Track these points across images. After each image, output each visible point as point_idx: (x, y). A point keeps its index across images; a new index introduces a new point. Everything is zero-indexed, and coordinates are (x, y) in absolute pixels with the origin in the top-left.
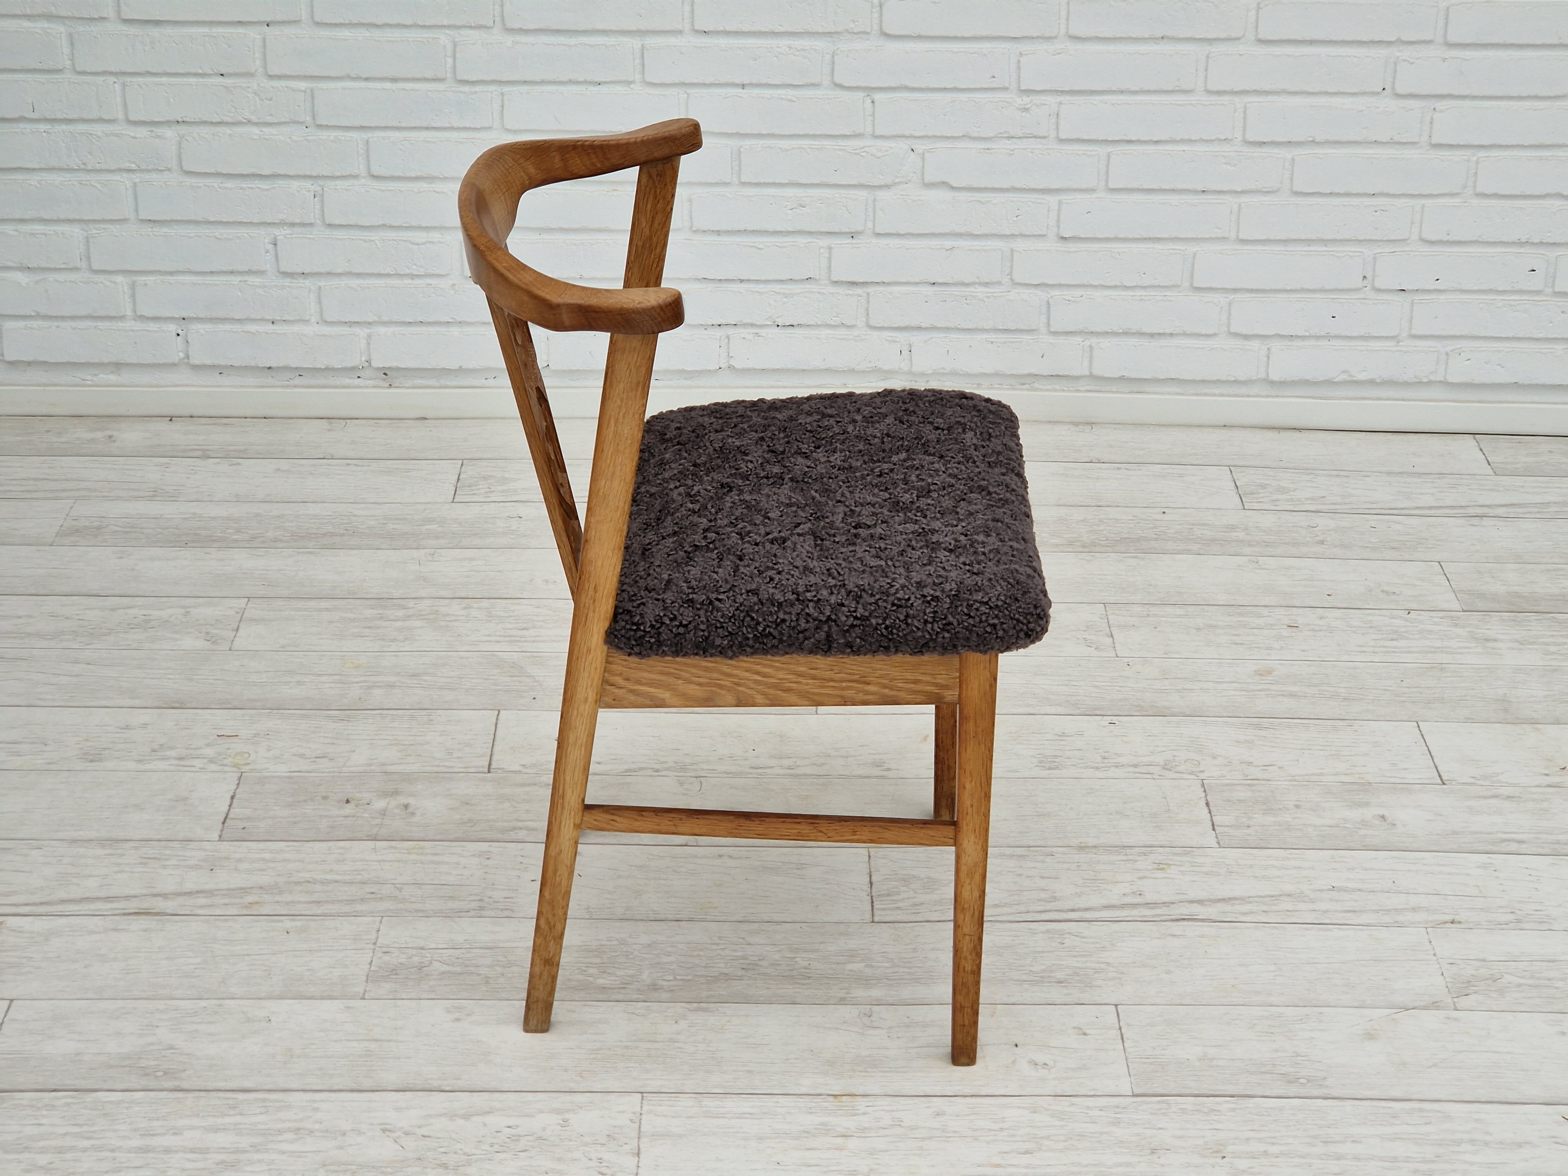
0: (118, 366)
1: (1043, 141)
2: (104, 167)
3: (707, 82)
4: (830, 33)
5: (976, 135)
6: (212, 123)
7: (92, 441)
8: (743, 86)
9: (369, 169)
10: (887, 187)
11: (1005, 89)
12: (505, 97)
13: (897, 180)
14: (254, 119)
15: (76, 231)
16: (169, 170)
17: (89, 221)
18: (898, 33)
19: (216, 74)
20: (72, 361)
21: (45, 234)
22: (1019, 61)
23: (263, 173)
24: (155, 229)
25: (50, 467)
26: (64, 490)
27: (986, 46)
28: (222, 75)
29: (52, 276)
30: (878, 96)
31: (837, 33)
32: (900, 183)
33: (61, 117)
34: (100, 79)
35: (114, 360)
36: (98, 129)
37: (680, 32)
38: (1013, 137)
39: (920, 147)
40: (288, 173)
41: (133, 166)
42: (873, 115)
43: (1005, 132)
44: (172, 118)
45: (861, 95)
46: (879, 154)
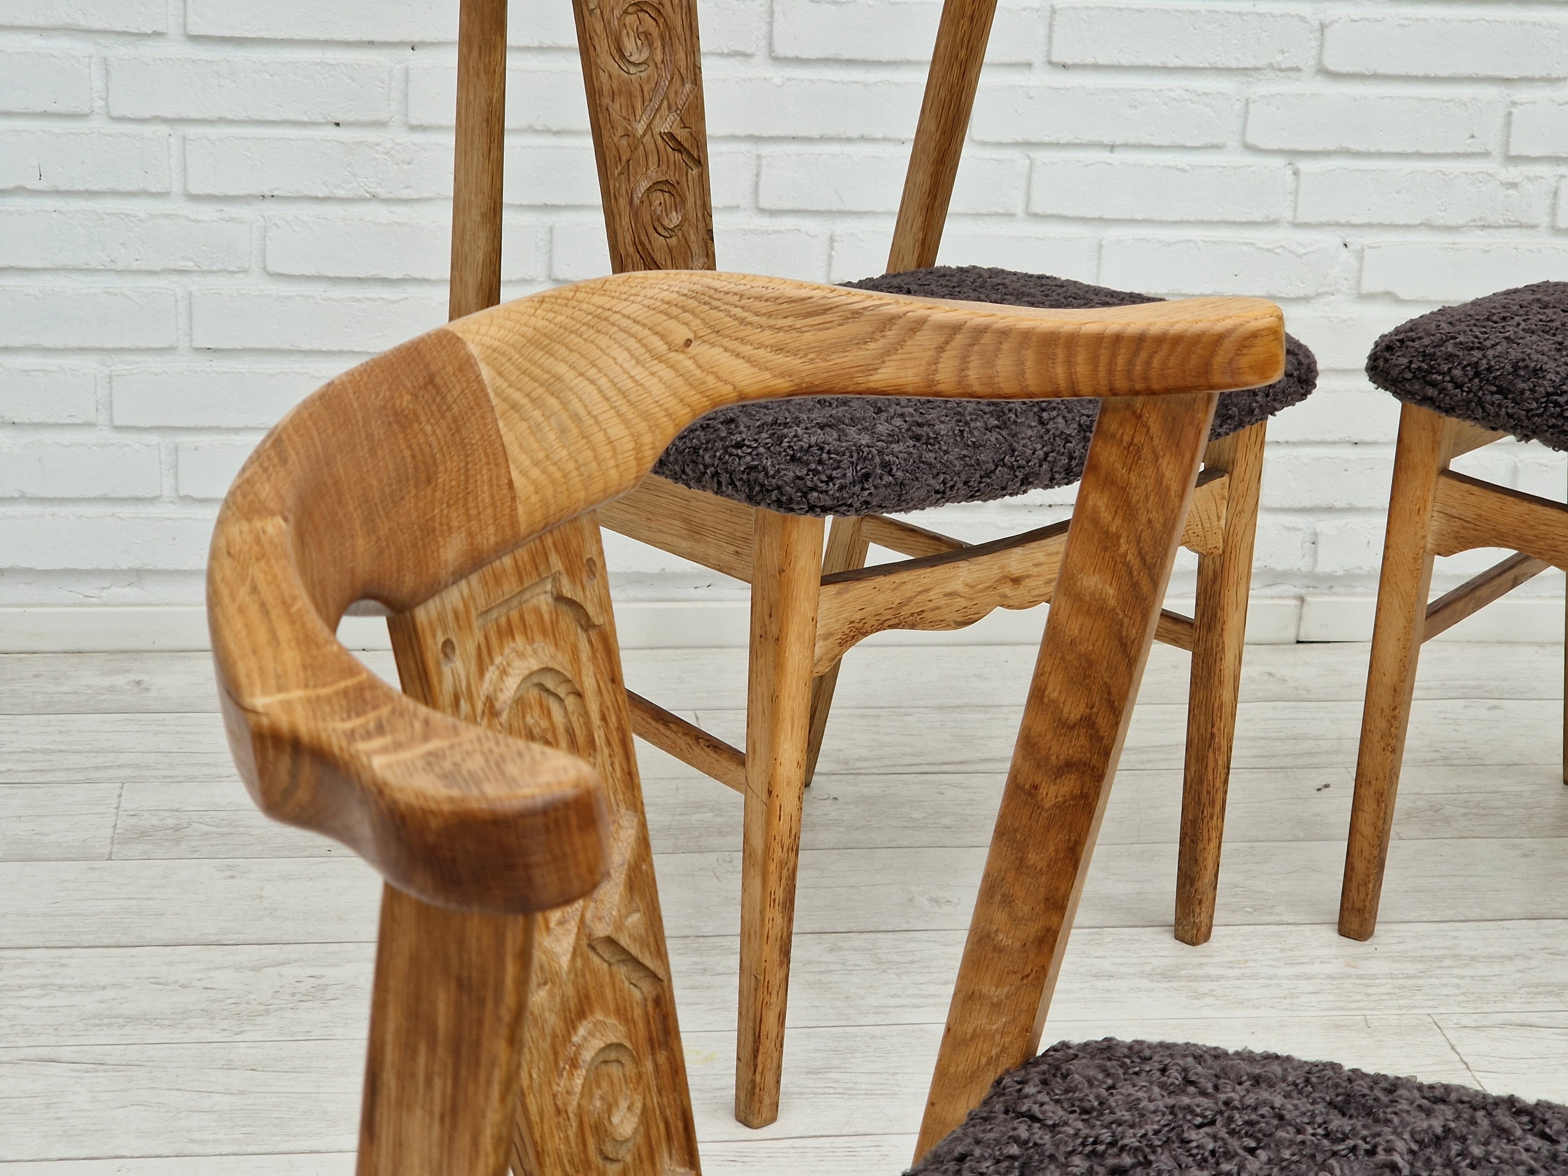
0: (139, 575)
1: (1532, 232)
2: (144, 266)
3: (1062, 141)
4: (1246, 69)
5: (1441, 222)
6: (316, 199)
7: (111, 689)
8: (1112, 147)
9: (550, 268)
10: (1306, 299)
11: (1486, 154)
12: (764, 161)
13: (1322, 290)
14: (381, 192)
15: (90, 364)
16: (245, 271)
17: (115, 350)
18: (1344, 70)
19: (327, 123)
20: (70, 566)
21: (43, 371)
22: (1510, 114)
23: (389, 276)
24: (215, 363)
25: (61, 732)
26: (97, 768)
27: (1465, 91)
28: (337, 124)
29: (49, 437)
30: (1305, 165)
31: (1257, 69)
32: (1324, 293)
33: (82, 188)
34: (147, 130)
35: (137, 564)
36: (140, 207)
37: (1029, 65)
38: (1490, 227)
39: (1358, 240)
40: (428, 276)
41: (190, 265)
42: (1296, 192)
43: (1481, 219)
44: (255, 191)
45: (1279, 162)
46: (1301, 251)
